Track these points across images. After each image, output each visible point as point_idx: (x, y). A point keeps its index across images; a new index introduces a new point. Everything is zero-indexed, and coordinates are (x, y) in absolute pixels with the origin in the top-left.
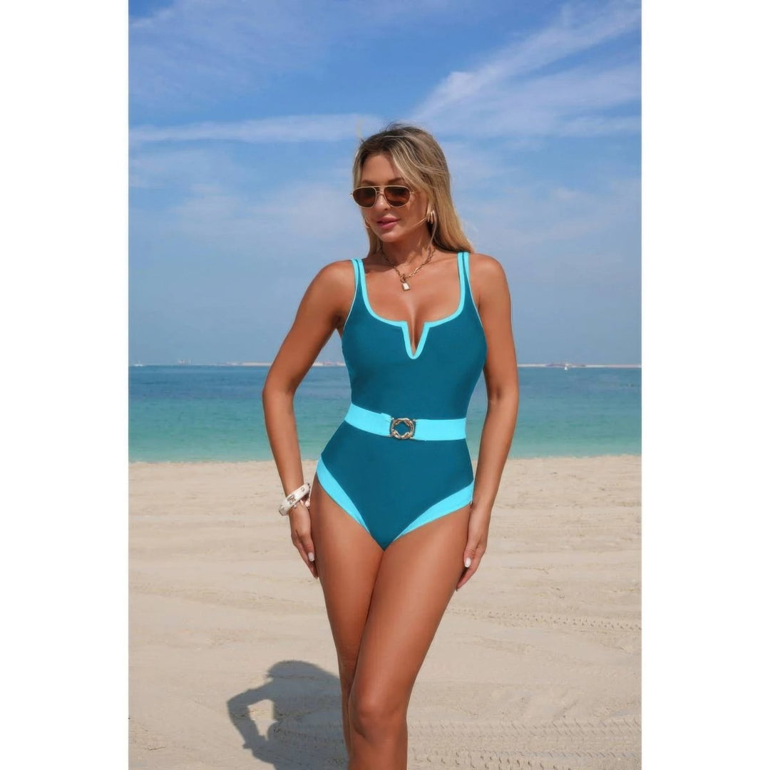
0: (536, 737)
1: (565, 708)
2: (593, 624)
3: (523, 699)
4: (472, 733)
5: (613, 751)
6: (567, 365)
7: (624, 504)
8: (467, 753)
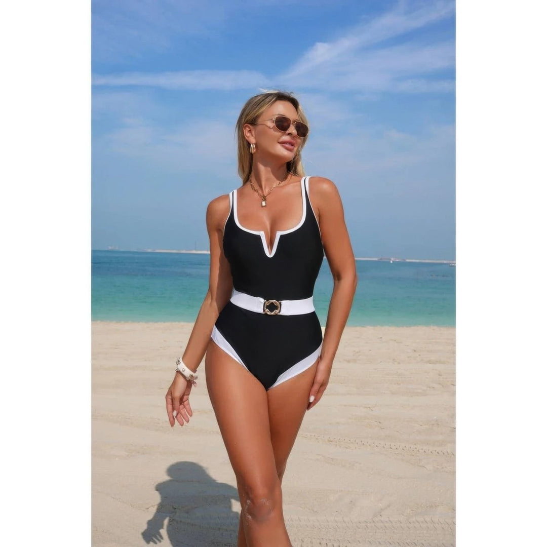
0: (359, 530)
1: (382, 509)
2: (404, 448)
3: (351, 501)
4: (314, 525)
5: (416, 541)
6: (392, 259)
7: (430, 362)
8: (309, 540)
